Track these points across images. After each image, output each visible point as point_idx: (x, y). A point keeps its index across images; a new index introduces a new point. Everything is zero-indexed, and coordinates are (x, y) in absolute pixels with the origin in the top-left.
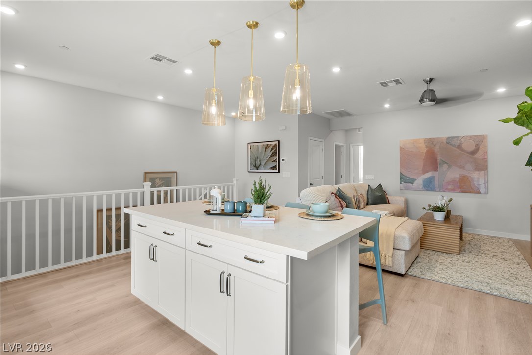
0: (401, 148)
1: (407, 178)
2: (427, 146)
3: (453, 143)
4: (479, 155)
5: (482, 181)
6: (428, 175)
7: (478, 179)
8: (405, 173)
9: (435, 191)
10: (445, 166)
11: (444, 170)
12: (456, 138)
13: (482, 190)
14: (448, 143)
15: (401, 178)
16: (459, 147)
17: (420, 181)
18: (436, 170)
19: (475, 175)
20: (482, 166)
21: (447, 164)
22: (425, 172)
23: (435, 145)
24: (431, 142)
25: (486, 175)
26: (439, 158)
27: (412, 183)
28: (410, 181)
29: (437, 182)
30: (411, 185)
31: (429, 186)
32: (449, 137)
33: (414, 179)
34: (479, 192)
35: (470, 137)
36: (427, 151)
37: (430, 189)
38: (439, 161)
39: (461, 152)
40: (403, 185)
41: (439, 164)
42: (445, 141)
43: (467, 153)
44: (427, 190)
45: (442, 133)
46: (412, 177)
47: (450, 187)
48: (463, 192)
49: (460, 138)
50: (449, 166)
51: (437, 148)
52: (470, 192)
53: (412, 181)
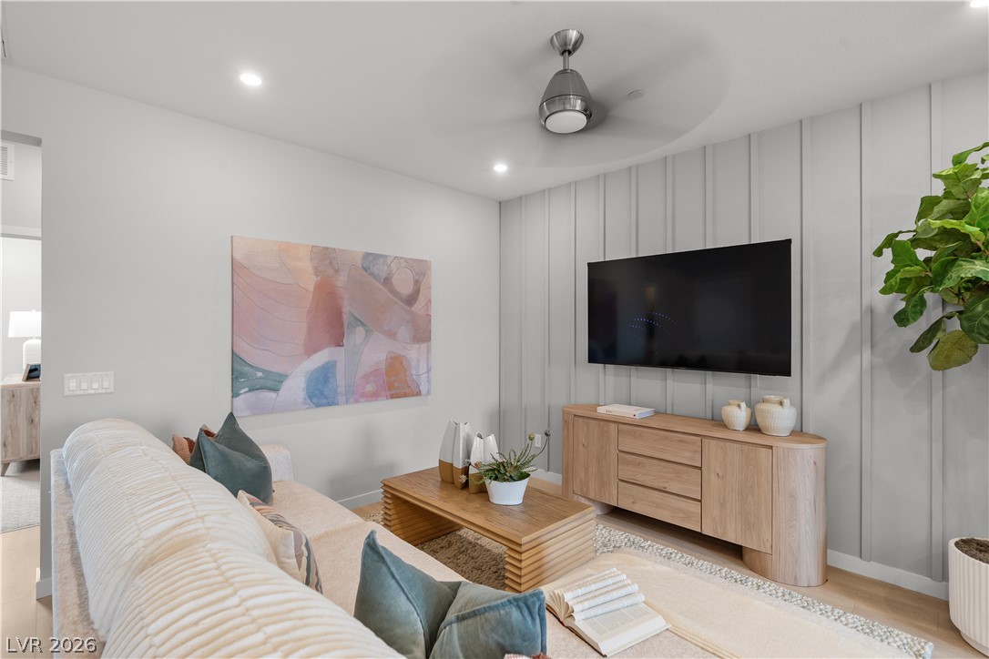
0: (235, 267)
1: (260, 374)
2: (317, 271)
3: (375, 270)
4: (418, 307)
5: (423, 368)
6: (321, 358)
7: (418, 361)
8: (251, 354)
9: (338, 404)
10: (360, 331)
11: (358, 342)
12: (382, 260)
13: (423, 389)
14: (365, 270)
15: (236, 376)
16: (387, 281)
17: (295, 385)
18: (339, 344)
19: (413, 353)
20: (422, 334)
21: (363, 325)
22: (311, 350)
23: (337, 271)
24: (326, 258)
25: (429, 351)
26: (347, 308)
27: (276, 390)
28: (269, 383)
29: (340, 380)
30: (272, 395)
31: (321, 392)
32: (368, 254)
33: (280, 375)
34: (419, 394)
35: (407, 260)
36: (319, 287)
37: (324, 401)
38: (346, 318)
39: (391, 296)
40: (246, 397)
41: (346, 325)
42: (359, 263)
43: (401, 299)
44: (318, 405)
45: (354, 243)
46: (276, 369)
47: (369, 388)
48: (393, 397)
49: (389, 260)
50: (368, 332)
51: (341, 280)
52: (406, 395)
53: (273, 383)
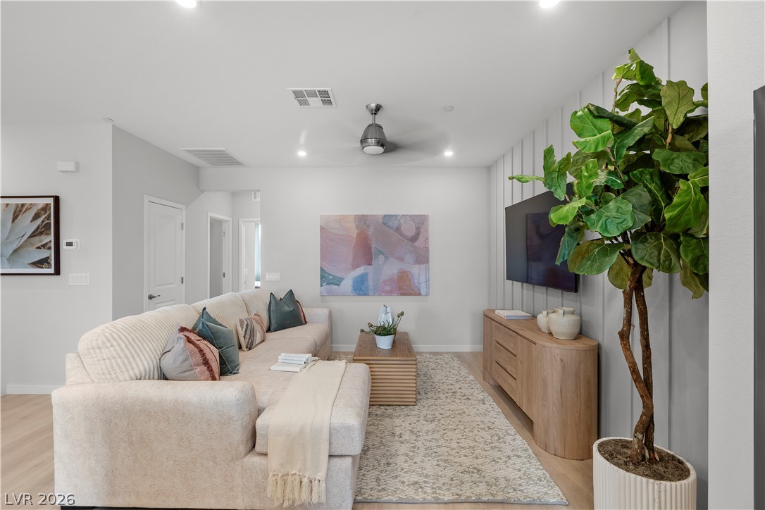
0: (322, 229)
1: (331, 277)
2: (358, 227)
3: (390, 224)
4: (419, 243)
5: (423, 279)
6: (360, 271)
7: (419, 275)
8: (328, 269)
9: (369, 295)
10: (381, 257)
11: (380, 263)
12: (394, 218)
13: (423, 291)
14: (384, 224)
15: (322, 277)
16: (398, 229)
17: (347, 284)
18: (370, 264)
19: (416, 270)
20: (422, 258)
21: (383, 254)
22: (355, 267)
23: (368, 226)
24: (362, 220)
25: (427, 269)
26: (374, 245)
27: (338, 285)
28: (335, 282)
29: (371, 283)
30: (337, 287)
31: (361, 288)
32: (386, 216)
33: (340, 278)
34: (419, 294)
35: (410, 216)
36: (359, 235)
37: (361, 292)
38: (373, 250)
39: (401, 238)
40: (326, 287)
41: (373, 254)
42: (381, 221)
43: (407, 239)
44: (359, 295)
45: (377, 209)
46: (338, 275)
47: (387, 288)
48: (402, 294)
49: (399, 218)
50: (386, 258)
51: (371, 231)
52: (410, 295)
53: (337, 281)
